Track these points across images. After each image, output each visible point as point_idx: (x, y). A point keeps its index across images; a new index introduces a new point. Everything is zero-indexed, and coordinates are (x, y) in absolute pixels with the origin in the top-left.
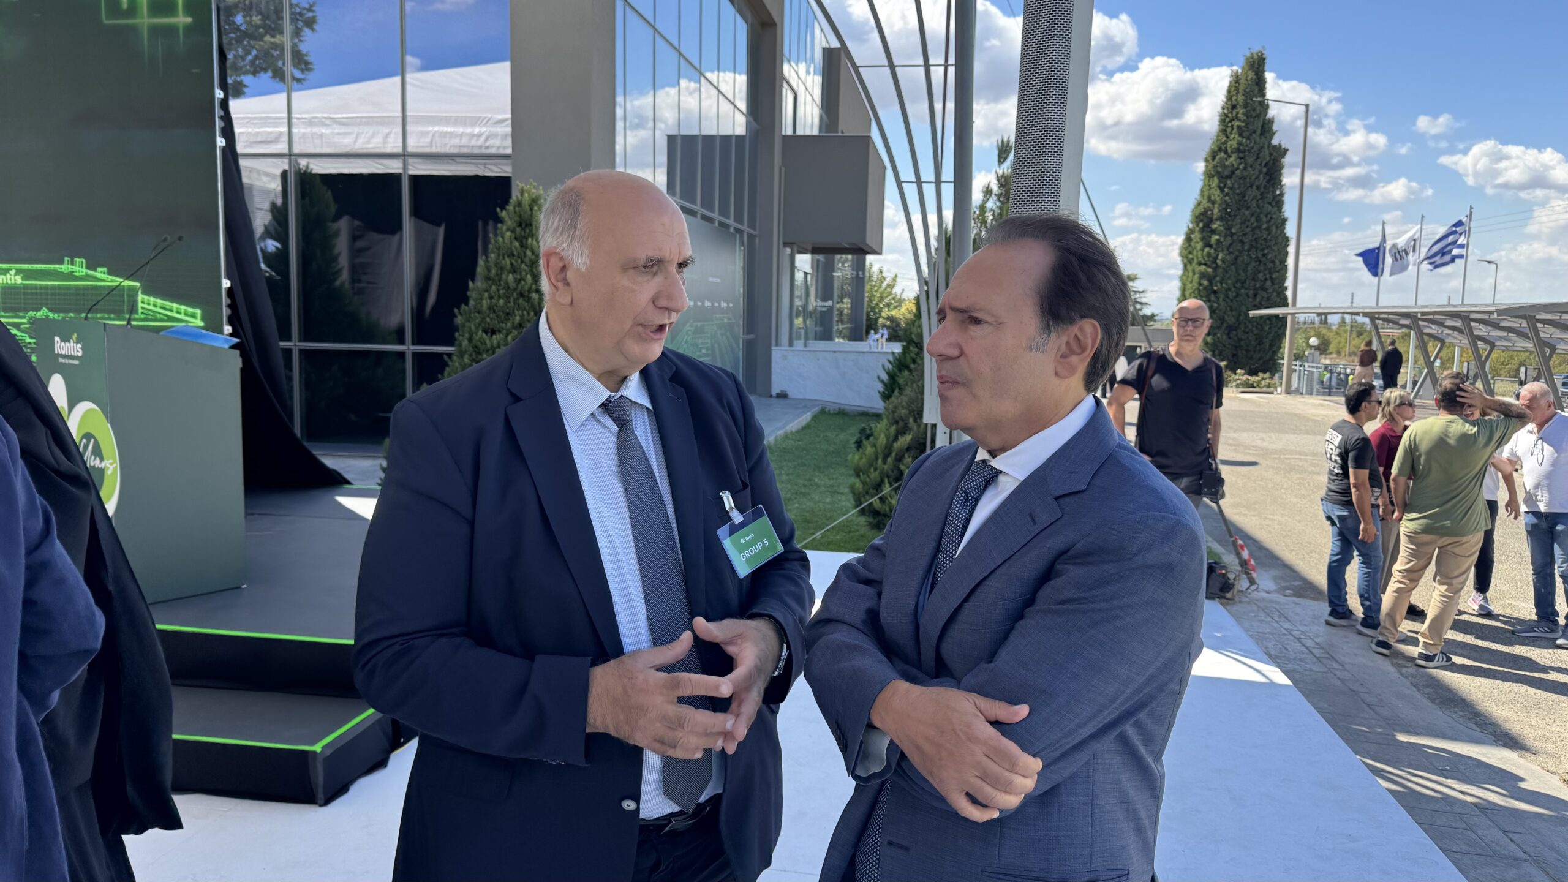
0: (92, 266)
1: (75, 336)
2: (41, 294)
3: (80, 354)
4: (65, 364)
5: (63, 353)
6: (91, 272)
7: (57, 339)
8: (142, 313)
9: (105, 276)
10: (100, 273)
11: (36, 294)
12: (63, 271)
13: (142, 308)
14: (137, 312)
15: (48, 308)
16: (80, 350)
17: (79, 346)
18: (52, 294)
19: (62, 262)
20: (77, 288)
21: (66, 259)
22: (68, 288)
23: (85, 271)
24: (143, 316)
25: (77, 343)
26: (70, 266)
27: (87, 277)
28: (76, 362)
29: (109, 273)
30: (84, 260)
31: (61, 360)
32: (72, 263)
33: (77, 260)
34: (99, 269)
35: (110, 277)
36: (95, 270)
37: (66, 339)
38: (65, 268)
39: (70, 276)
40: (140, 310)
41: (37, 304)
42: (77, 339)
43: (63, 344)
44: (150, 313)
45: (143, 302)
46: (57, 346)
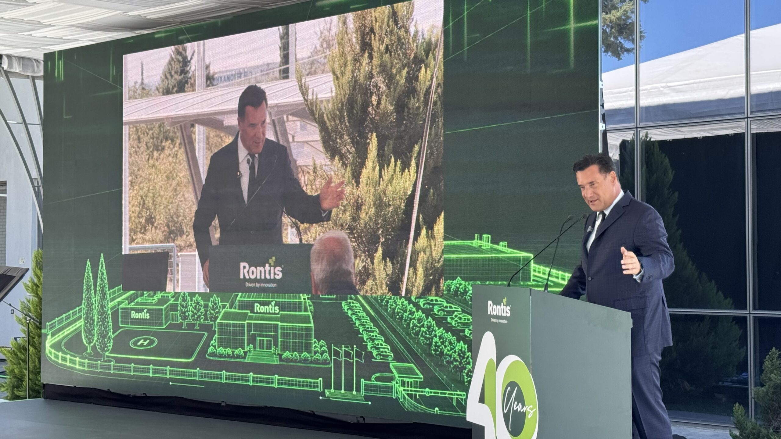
0: (495, 241)
1: (505, 300)
2: (457, 265)
3: (508, 315)
4: (496, 323)
5: (495, 314)
6: (495, 246)
7: (490, 302)
8: (534, 280)
9: (506, 249)
10: (502, 246)
11: (453, 265)
12: (474, 245)
13: (534, 276)
14: (529, 280)
15: (461, 278)
16: (509, 312)
17: (508, 308)
18: (465, 266)
19: (474, 239)
20: (484, 260)
21: (476, 235)
22: (476, 260)
23: (490, 245)
24: (534, 283)
25: (506, 306)
26: (479, 241)
27: (492, 250)
28: (505, 322)
29: (509, 246)
30: (490, 236)
31: (493, 320)
32: (481, 239)
33: (485, 236)
34: (501, 243)
35: (510, 250)
36: (498, 245)
37: (497, 303)
38: (475, 243)
39: (479, 250)
40: (532, 278)
41: (453, 274)
42: (506, 302)
43: (495, 306)
44: (540, 280)
45: (535, 271)
46: (490, 308)
